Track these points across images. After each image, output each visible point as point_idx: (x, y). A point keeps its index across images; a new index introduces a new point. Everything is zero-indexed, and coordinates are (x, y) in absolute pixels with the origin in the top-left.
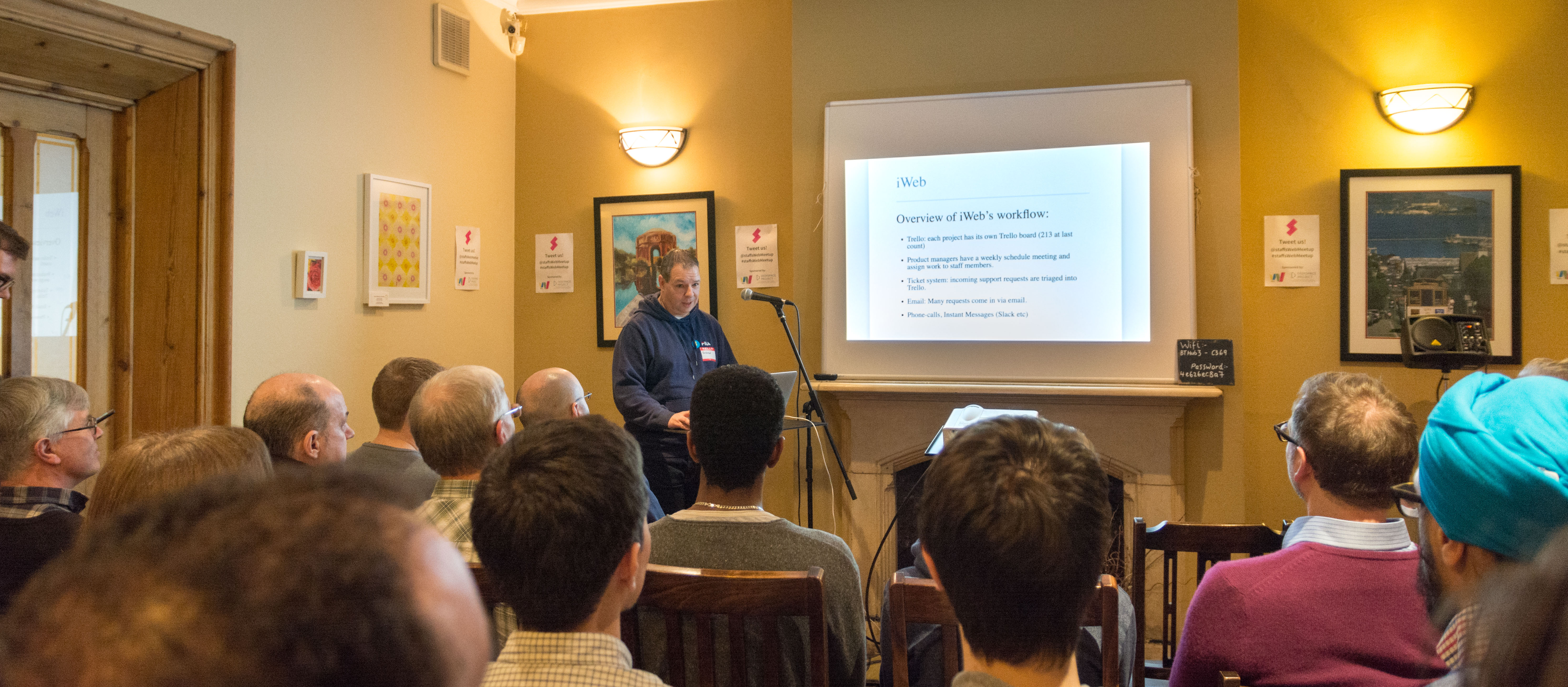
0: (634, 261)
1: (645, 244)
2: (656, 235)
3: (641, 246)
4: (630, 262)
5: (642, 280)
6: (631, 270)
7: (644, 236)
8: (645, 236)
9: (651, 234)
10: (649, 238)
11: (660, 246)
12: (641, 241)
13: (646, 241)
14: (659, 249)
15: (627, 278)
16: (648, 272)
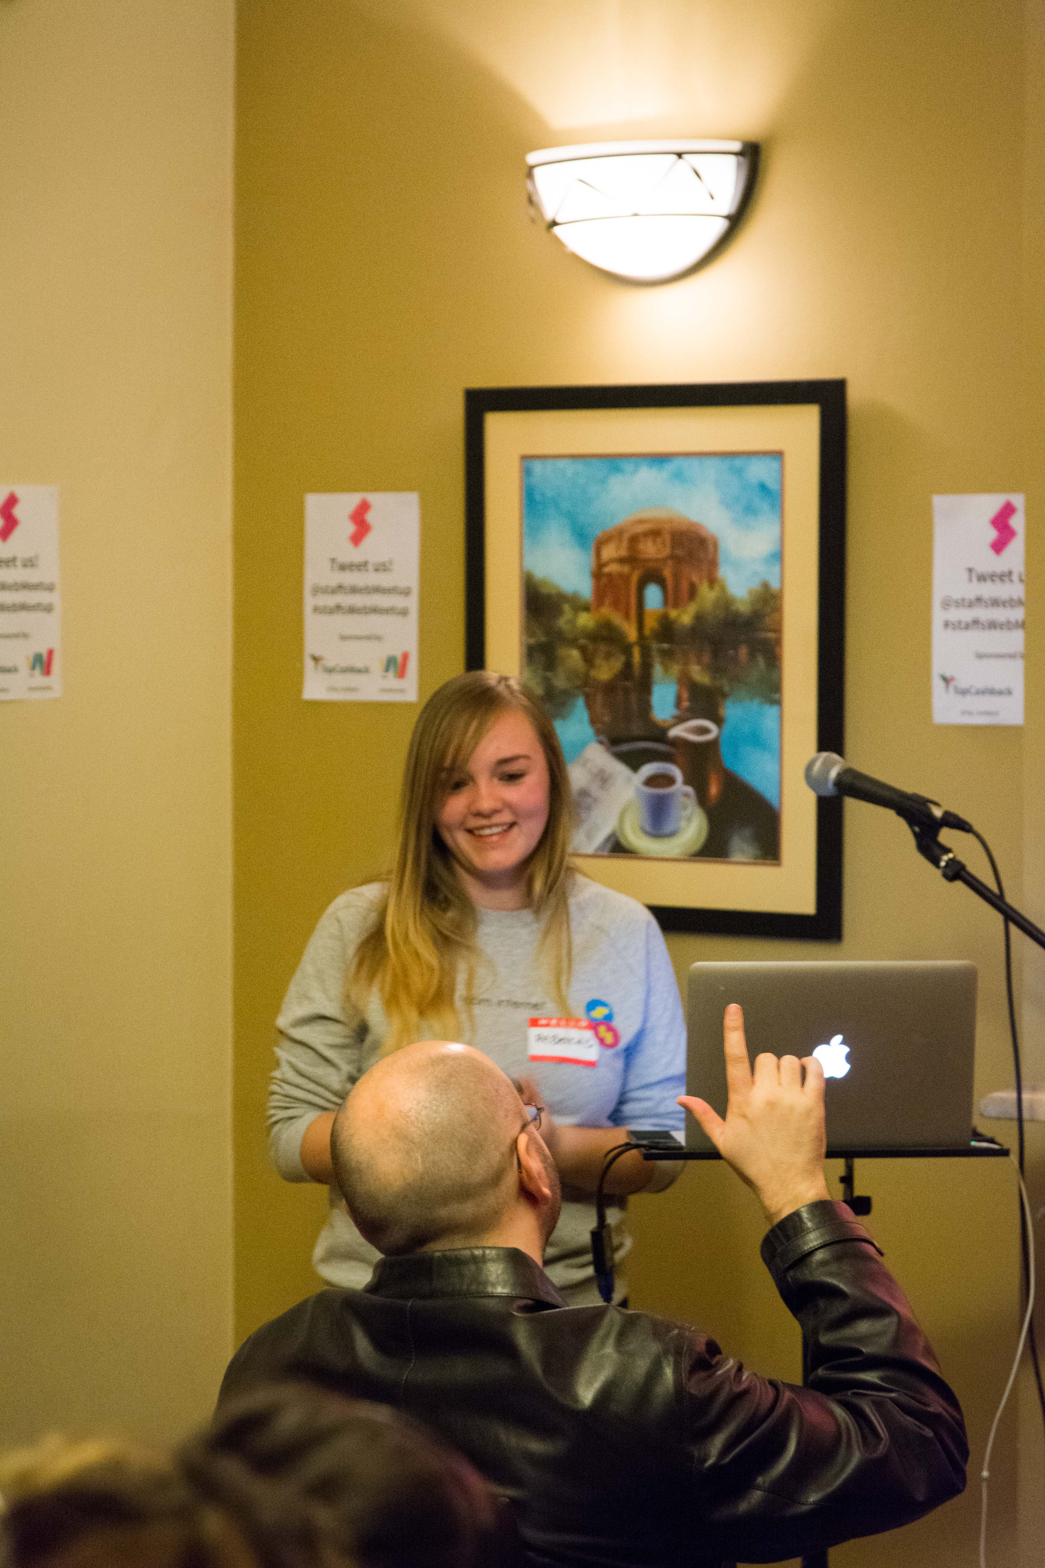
0: (585, 620)
1: (621, 561)
2: (655, 533)
3: (606, 570)
4: (572, 622)
5: (610, 688)
6: (575, 654)
7: (616, 535)
8: (619, 533)
9: (640, 529)
10: (634, 540)
11: (667, 573)
12: (609, 552)
13: (623, 553)
14: (661, 582)
15: (560, 682)
16: (628, 665)
